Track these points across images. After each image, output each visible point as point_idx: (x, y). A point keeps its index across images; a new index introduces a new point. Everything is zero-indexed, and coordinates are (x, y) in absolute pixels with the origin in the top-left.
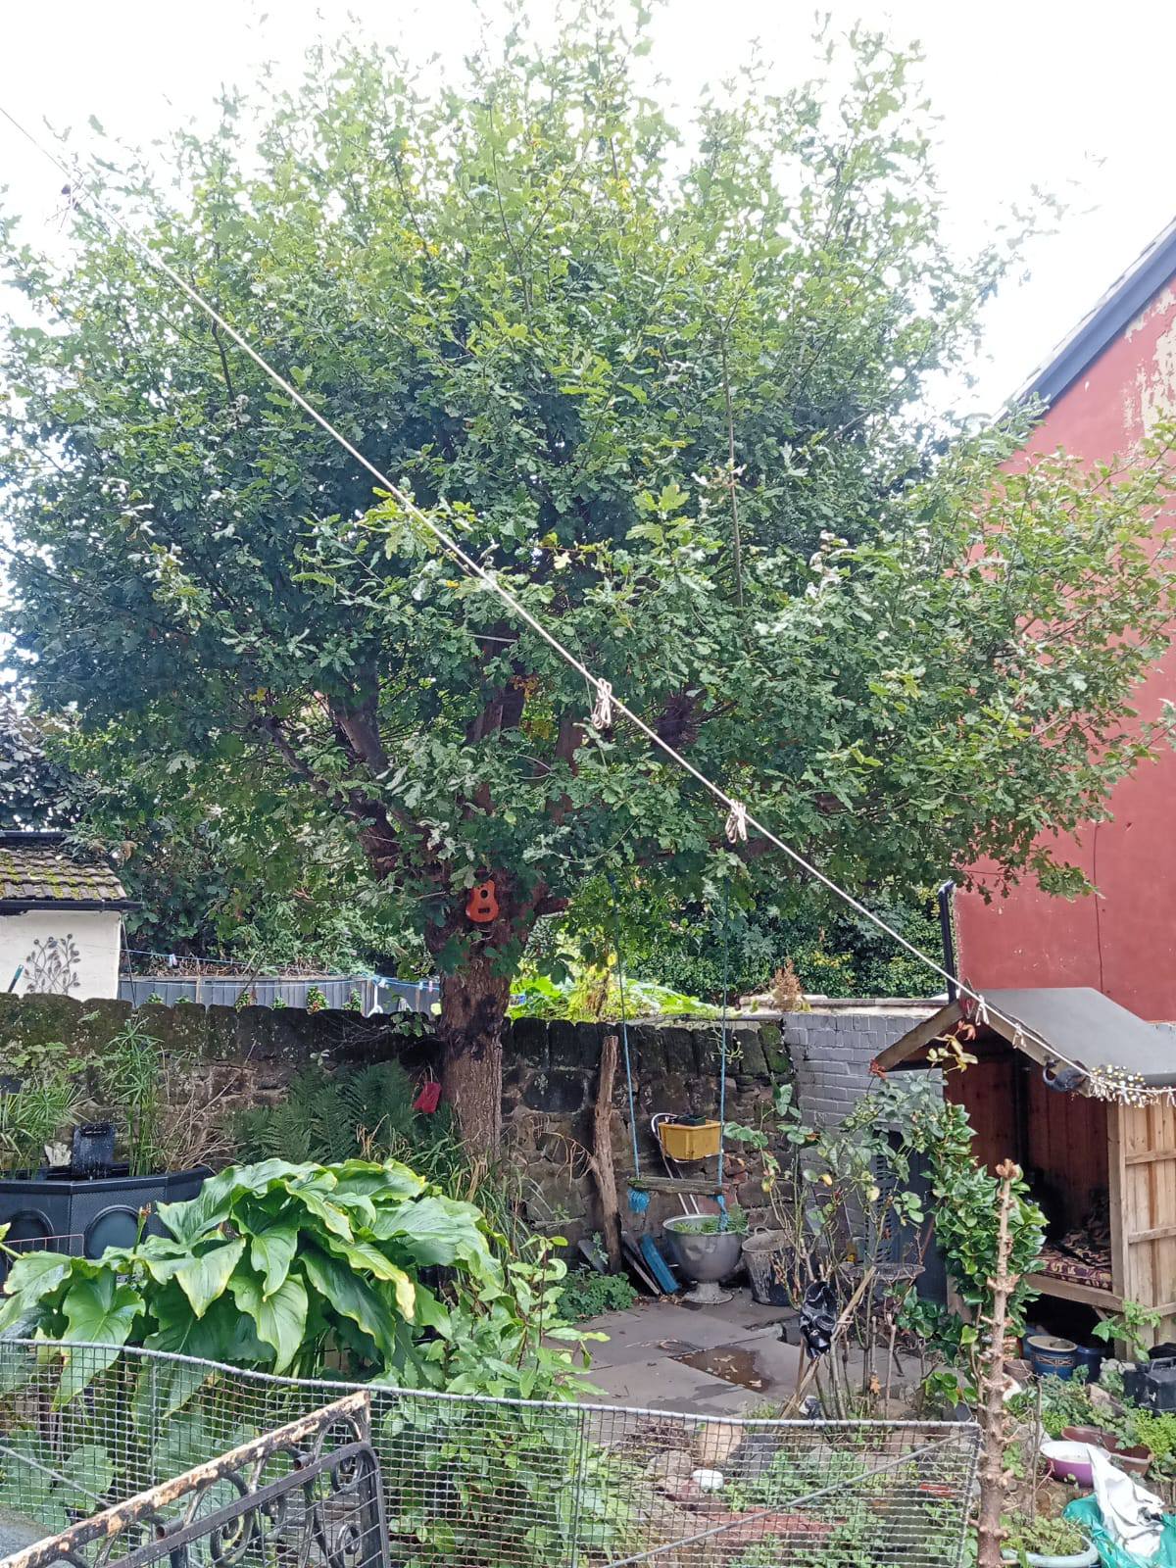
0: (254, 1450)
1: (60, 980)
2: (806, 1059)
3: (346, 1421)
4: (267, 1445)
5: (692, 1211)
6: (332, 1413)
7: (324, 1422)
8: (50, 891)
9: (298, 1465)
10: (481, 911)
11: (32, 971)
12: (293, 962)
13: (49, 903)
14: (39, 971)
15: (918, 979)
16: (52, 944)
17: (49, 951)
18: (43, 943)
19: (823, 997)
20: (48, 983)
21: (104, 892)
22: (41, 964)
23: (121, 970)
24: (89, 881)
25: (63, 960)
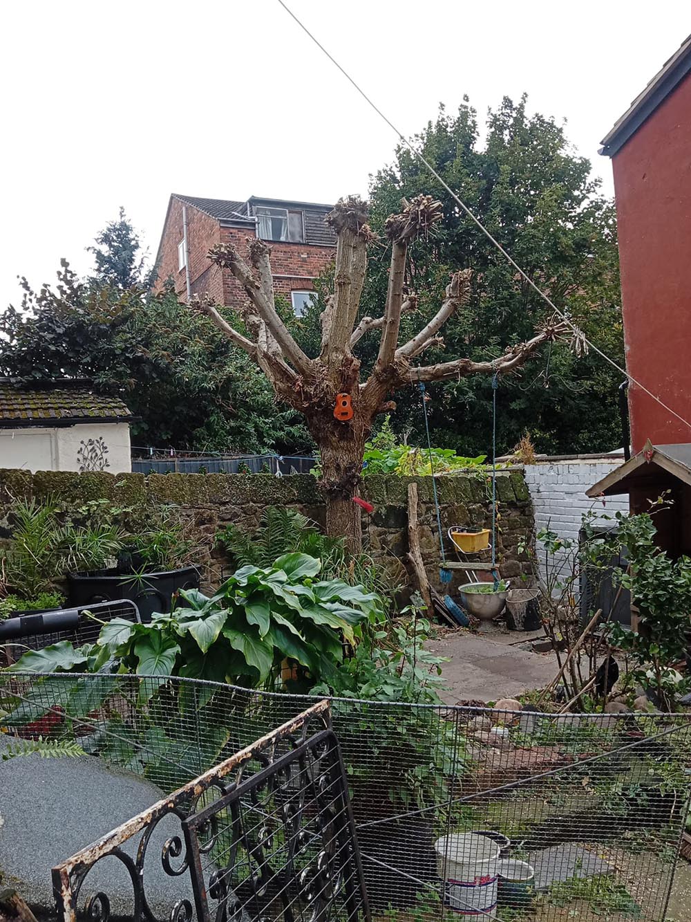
0: (270, 739)
1: (98, 463)
2: (539, 492)
3: (318, 718)
4: (276, 736)
5: (475, 581)
6: (310, 714)
7: (307, 719)
8: (86, 412)
9: (295, 746)
10: (343, 414)
11: (81, 459)
12: (229, 449)
13: (87, 420)
14: (85, 459)
15: (597, 442)
16: (91, 442)
17: (91, 447)
18: (86, 442)
19: (545, 455)
20: (91, 466)
21: (118, 412)
22: (86, 455)
23: (132, 456)
24: (109, 406)
25: (99, 452)
